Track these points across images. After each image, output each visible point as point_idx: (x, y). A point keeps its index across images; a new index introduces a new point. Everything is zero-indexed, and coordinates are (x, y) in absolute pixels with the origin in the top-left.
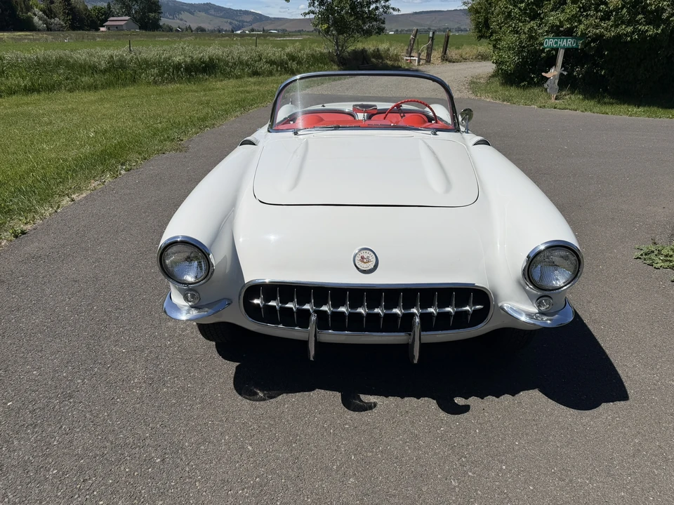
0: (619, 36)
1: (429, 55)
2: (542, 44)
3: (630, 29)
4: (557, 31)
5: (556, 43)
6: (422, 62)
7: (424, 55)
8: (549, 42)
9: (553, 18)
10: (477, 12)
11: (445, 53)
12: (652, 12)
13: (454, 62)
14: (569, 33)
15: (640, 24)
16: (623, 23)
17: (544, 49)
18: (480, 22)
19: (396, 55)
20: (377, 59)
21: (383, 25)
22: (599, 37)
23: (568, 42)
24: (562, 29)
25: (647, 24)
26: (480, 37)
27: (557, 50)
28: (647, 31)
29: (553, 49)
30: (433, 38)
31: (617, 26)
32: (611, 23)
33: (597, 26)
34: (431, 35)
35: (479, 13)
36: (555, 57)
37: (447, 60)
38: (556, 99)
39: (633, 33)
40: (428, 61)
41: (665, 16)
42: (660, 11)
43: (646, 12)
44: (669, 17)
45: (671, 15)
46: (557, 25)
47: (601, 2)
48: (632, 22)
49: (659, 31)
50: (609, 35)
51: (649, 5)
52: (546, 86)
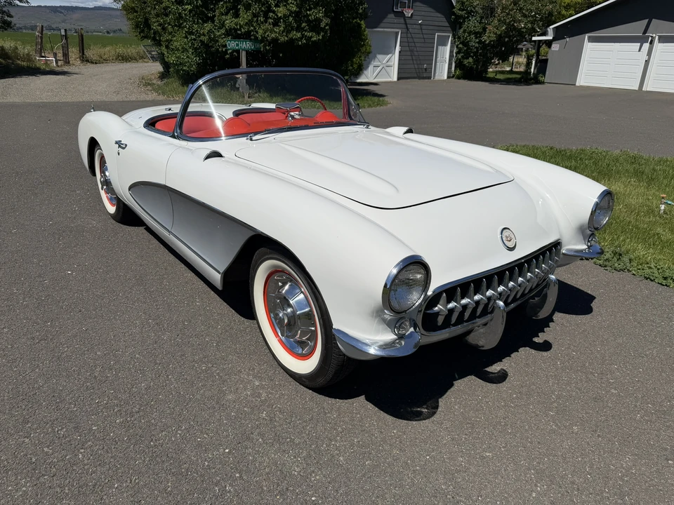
0: (292, 41)
1: (66, 55)
2: (225, 46)
3: (299, 35)
4: (234, 34)
5: (237, 45)
6: (60, 63)
7: (60, 56)
8: (232, 45)
9: (229, 21)
10: (133, 10)
11: (83, 54)
12: (313, 21)
13: (96, 63)
14: (247, 36)
15: (306, 31)
16: (292, 29)
17: (226, 50)
18: (139, 22)
19: (28, 55)
20: (4, 59)
21: (9, 19)
22: (275, 41)
23: (246, 45)
24: (239, 32)
25: (311, 31)
26: (146, 37)
27: (238, 51)
28: (311, 37)
29: (234, 51)
30: (66, 36)
31: (288, 32)
32: (282, 28)
33: (272, 31)
34: (63, 33)
35: (137, 12)
36: (238, 58)
37: (87, 61)
38: (249, 97)
39: (301, 38)
40: (67, 62)
41: (322, 25)
42: (318, 20)
43: (309, 22)
44: (325, 26)
45: (327, 24)
46: (234, 28)
47: (269, 10)
48: (299, 29)
49: (321, 37)
50: (283, 39)
51: (310, 15)
52: (237, 86)
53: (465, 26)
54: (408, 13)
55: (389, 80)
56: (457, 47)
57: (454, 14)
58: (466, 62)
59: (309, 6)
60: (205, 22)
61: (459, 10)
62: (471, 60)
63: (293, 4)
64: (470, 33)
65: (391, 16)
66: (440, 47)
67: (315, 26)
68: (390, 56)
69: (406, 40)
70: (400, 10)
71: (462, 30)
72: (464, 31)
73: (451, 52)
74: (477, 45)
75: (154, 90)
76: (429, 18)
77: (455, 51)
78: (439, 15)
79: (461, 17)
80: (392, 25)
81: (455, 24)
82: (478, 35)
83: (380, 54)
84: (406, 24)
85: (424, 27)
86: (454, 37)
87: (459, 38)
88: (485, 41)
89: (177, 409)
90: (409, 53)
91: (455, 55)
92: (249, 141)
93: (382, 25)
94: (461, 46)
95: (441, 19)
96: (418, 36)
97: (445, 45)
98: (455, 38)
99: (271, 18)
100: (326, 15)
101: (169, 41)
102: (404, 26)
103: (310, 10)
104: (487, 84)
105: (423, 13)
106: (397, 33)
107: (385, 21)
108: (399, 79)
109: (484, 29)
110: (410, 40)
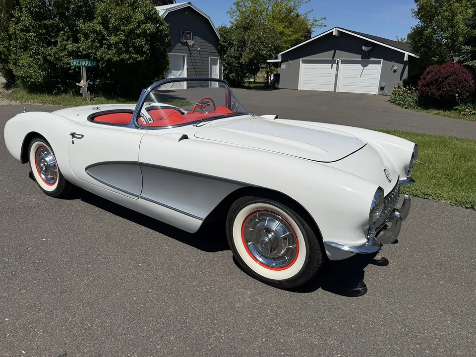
0: (123, 60)
2: (69, 64)
3: (128, 56)
4: (76, 55)
5: (79, 63)
8: (74, 63)
9: (71, 46)
12: (137, 47)
14: (87, 57)
15: (132, 53)
16: (123, 52)
17: (70, 67)
22: (110, 60)
23: (86, 63)
24: (80, 54)
25: (136, 54)
27: (79, 68)
28: (137, 58)
29: (76, 67)
31: (120, 54)
32: (114, 52)
33: (107, 53)
36: (80, 72)
38: (90, 101)
39: (129, 59)
41: (145, 50)
42: (142, 47)
43: (134, 47)
44: (147, 51)
45: (148, 50)
46: (76, 51)
47: (103, 38)
48: (127, 52)
49: (144, 58)
50: (116, 59)
51: (135, 43)
52: (81, 92)
53: (228, 53)
54: (191, 43)
55: (181, 88)
56: (224, 66)
57: (220, 44)
58: (231, 75)
59: (134, 36)
60: (48, 45)
61: (223, 42)
62: (234, 74)
63: (122, 34)
64: (231, 57)
65: (179, 45)
66: (213, 66)
67: (139, 50)
68: (181, 71)
69: (190, 61)
70: (184, 41)
71: (226, 55)
72: (228, 56)
73: (220, 69)
74: (237, 65)
75: (4, 97)
76: (204, 47)
77: (222, 69)
78: (211, 45)
79: (224, 46)
80: (180, 51)
81: (221, 51)
82: (238, 58)
83: (173, 70)
84: (190, 50)
85: (201, 53)
86: (221, 58)
87: (225, 60)
88: (242, 62)
89: (209, 320)
90: (193, 70)
91: (222, 71)
92: (195, 127)
93: (173, 50)
94: (226, 65)
95: (212, 48)
96: (197, 58)
97: (216, 64)
98: (222, 61)
99: (105, 44)
100: (146, 43)
101: (16, 60)
102: (188, 52)
103: (135, 39)
104: (246, 90)
105: (200, 44)
106: (184, 56)
107: (176, 48)
108: (188, 87)
109: (241, 55)
110: (193, 61)
